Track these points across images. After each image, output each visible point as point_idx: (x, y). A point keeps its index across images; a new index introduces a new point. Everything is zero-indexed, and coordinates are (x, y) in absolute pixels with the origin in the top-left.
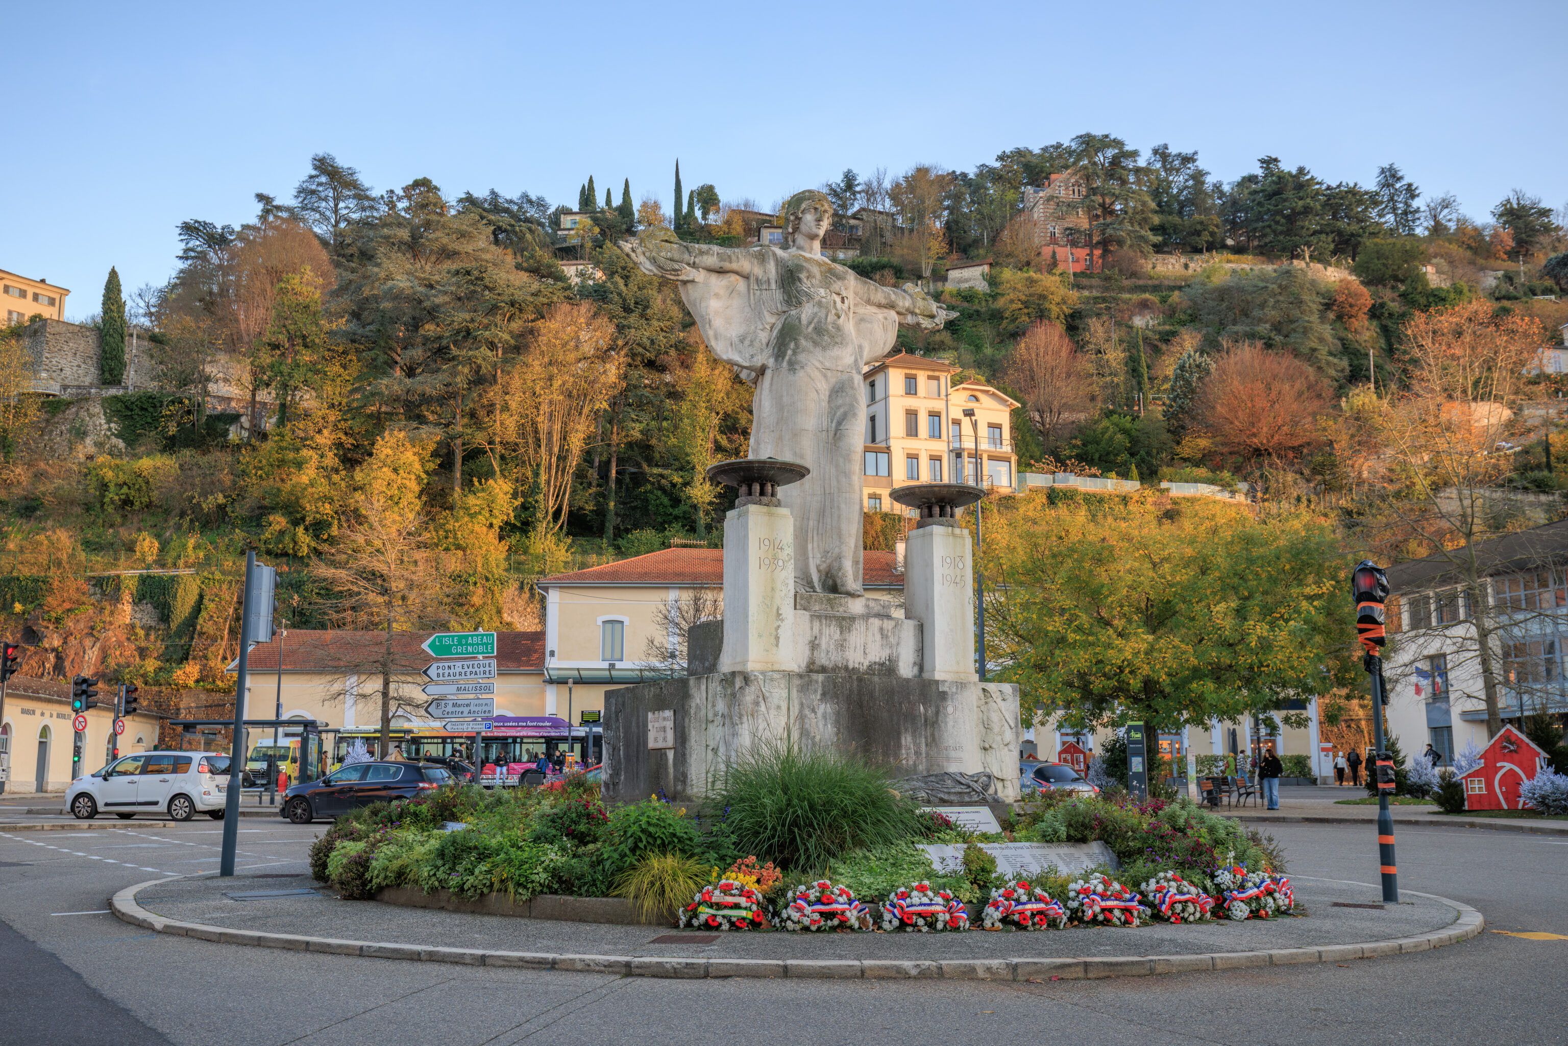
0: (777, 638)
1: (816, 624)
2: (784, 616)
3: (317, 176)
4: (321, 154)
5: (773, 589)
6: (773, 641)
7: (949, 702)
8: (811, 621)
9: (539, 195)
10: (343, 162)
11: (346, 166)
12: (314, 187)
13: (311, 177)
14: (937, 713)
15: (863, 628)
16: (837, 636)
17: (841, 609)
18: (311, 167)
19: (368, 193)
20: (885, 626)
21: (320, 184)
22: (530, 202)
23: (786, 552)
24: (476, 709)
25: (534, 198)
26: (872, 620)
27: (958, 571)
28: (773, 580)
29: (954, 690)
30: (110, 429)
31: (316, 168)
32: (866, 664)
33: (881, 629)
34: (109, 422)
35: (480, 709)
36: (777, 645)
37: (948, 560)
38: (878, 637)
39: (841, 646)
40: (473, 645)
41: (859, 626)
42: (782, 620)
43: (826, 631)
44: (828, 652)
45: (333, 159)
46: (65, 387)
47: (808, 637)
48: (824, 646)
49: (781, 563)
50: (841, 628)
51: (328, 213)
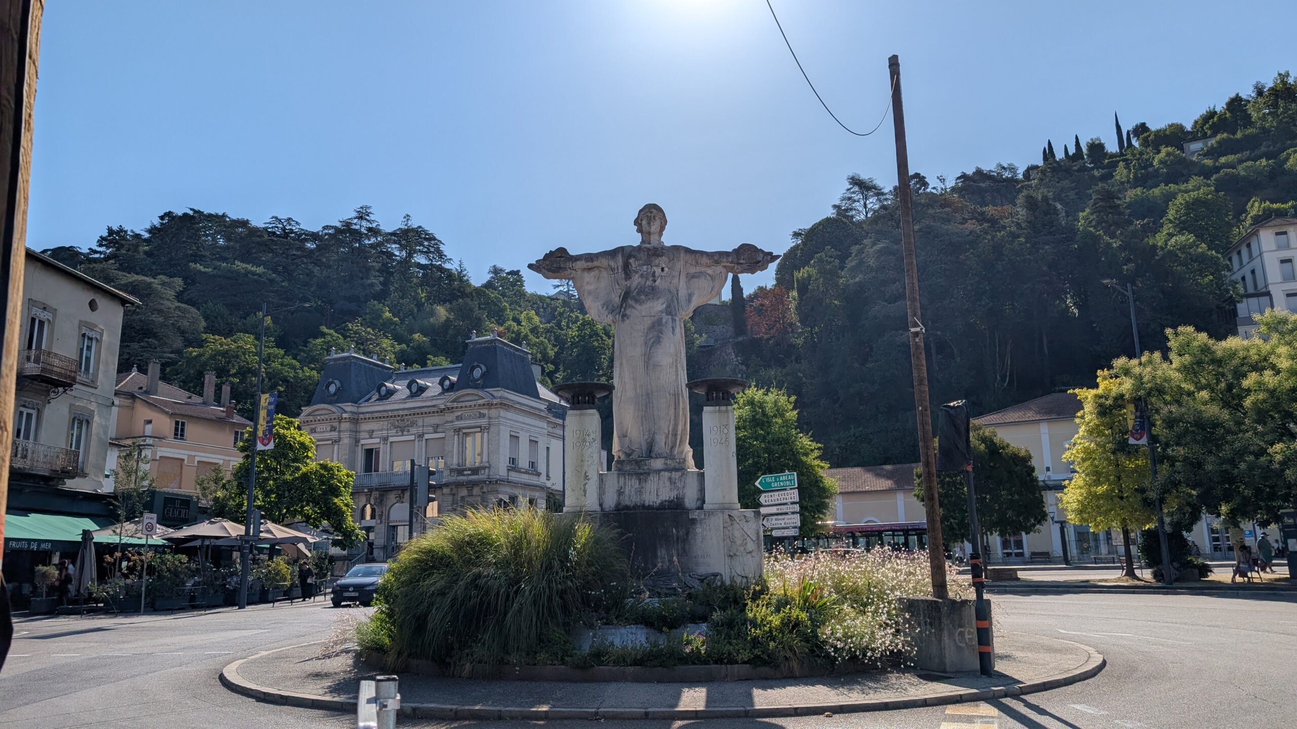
0: (585, 491)
1: (622, 480)
2: (590, 477)
3: (852, 188)
4: (851, 175)
5: (582, 461)
6: (582, 492)
7: (698, 525)
8: (618, 478)
9: (1009, 163)
10: (864, 176)
11: (866, 178)
12: (850, 196)
13: (848, 190)
14: (687, 534)
15: (656, 479)
16: (637, 485)
17: (645, 468)
18: (848, 184)
19: (883, 191)
20: (673, 476)
21: (853, 193)
22: (1004, 168)
23: (591, 437)
24: (788, 521)
25: (1006, 166)
26: (662, 473)
27: (724, 435)
28: (582, 455)
29: (703, 517)
30: (738, 360)
31: (851, 183)
32: (659, 502)
33: (670, 478)
34: (736, 357)
35: (790, 521)
36: (585, 496)
37: (715, 429)
38: (668, 484)
39: (640, 492)
40: (782, 481)
41: (653, 478)
42: (588, 480)
43: (629, 483)
44: (630, 496)
45: (859, 175)
46: (716, 340)
47: (616, 488)
48: (627, 492)
49: (588, 444)
50: (640, 480)
51: (861, 209)
